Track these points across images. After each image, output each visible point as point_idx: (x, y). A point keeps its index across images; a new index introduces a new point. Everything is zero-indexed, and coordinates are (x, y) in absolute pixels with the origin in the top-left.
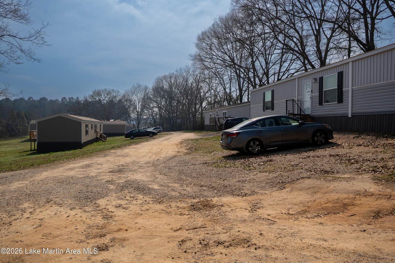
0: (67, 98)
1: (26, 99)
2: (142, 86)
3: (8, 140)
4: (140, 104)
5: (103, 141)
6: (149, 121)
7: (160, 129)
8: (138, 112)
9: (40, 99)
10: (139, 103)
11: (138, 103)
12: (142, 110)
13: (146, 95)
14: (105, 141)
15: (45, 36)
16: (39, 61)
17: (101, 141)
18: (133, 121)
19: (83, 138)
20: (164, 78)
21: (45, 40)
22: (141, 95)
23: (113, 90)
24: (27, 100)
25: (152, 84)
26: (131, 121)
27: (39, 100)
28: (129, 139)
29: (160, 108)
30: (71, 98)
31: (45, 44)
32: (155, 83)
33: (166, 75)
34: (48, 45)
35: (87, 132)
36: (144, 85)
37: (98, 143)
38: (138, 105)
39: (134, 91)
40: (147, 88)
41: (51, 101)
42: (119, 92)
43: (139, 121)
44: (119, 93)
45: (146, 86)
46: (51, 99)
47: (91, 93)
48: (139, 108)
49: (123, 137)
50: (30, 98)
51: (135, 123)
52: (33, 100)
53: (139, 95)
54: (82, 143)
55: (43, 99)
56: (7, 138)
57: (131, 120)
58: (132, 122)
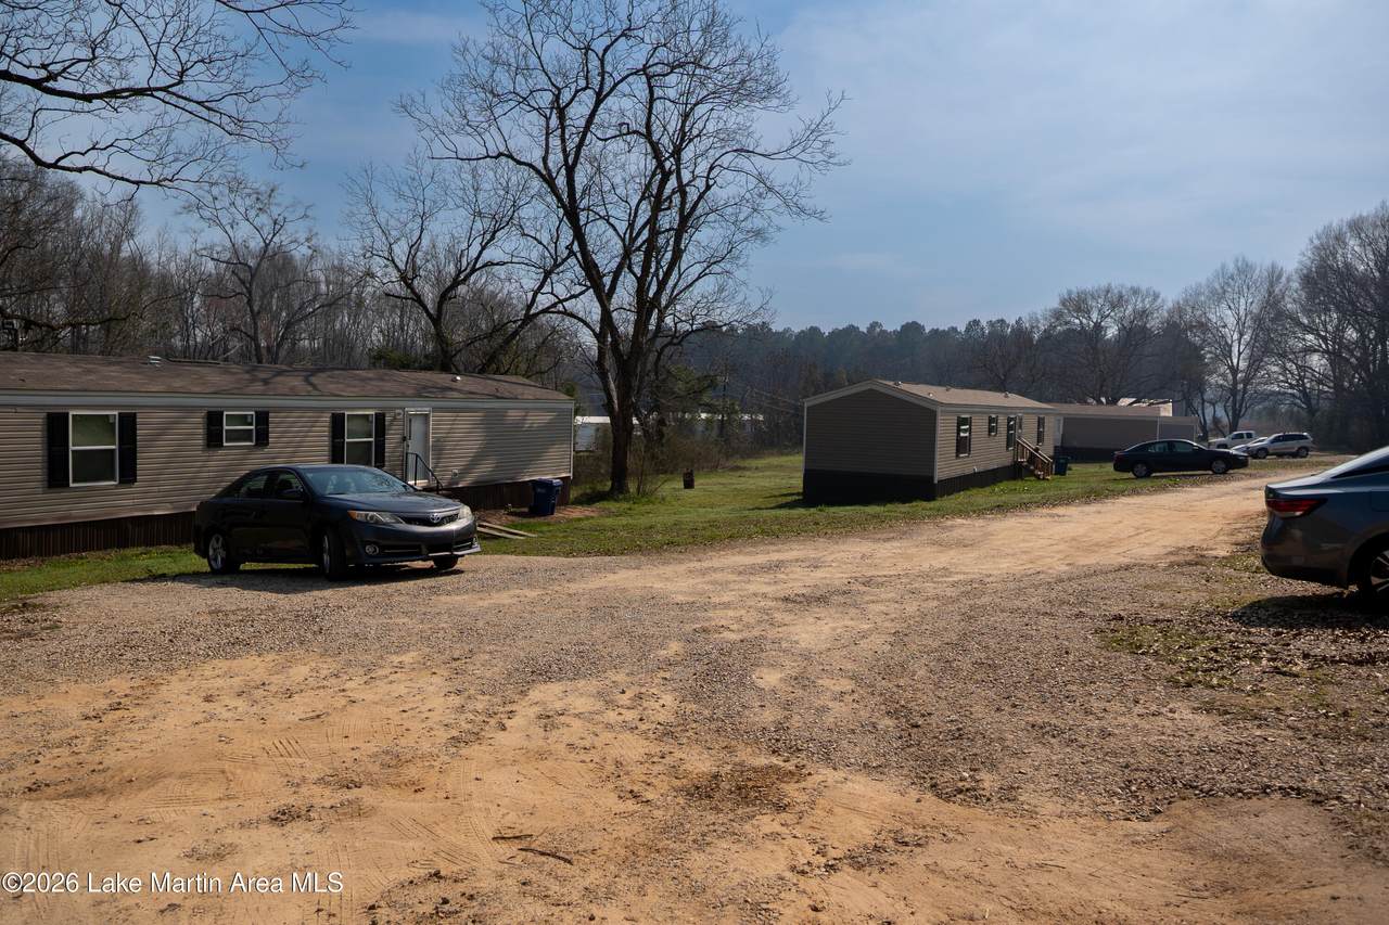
0: (984, 323)
1: (863, 329)
2: (1258, 269)
3: (787, 455)
4: (1247, 337)
5: (1038, 477)
6: (1283, 408)
7: (1302, 443)
8: (1234, 370)
9: (903, 326)
10: (1241, 335)
11: (1236, 336)
12: (1255, 363)
13: (1272, 303)
14: (1044, 479)
15: (833, 137)
16: (819, 215)
17: (1033, 478)
18: (1214, 405)
19: (939, 464)
20: (1352, 231)
21: (831, 149)
22: (1249, 303)
23: (1135, 291)
24: (865, 331)
25: (1298, 258)
26: (1207, 404)
27: (899, 329)
28: (1131, 475)
29: (1334, 357)
30: (998, 321)
31: (831, 160)
32: (1309, 254)
33: (1365, 214)
34: (840, 165)
35: (962, 446)
36: (1267, 263)
37: (1018, 484)
38: (1236, 345)
39: (1222, 288)
40: (1280, 276)
41: (935, 332)
42: (1156, 296)
43: (1241, 406)
44: (1160, 300)
45: (1273, 267)
46: (935, 328)
47: (1055, 304)
48: (1240, 354)
49: (1109, 467)
50: (874, 325)
51: (1220, 413)
52: (884, 332)
53: (1242, 301)
54: (936, 482)
55: (912, 328)
56: (786, 447)
57: (1203, 401)
58: (1209, 411)
